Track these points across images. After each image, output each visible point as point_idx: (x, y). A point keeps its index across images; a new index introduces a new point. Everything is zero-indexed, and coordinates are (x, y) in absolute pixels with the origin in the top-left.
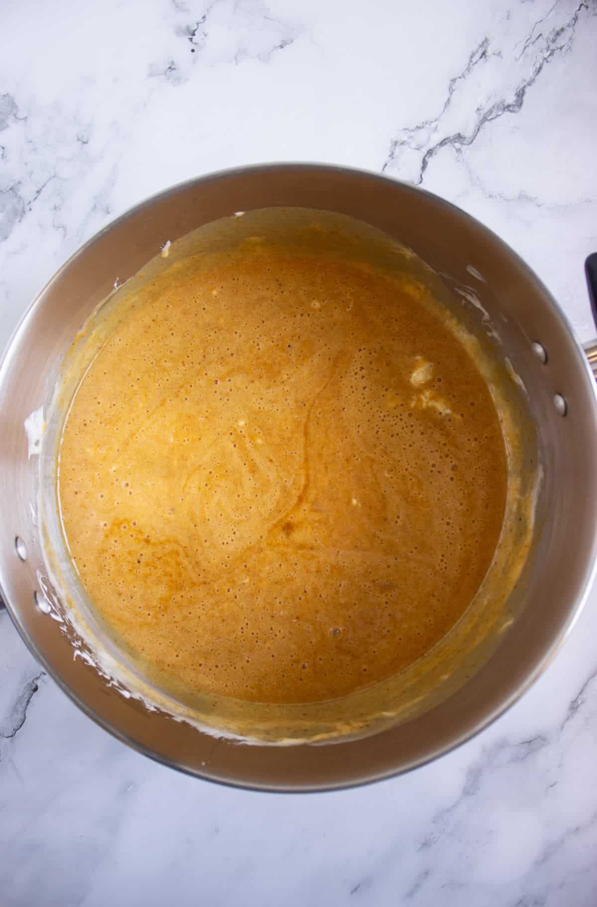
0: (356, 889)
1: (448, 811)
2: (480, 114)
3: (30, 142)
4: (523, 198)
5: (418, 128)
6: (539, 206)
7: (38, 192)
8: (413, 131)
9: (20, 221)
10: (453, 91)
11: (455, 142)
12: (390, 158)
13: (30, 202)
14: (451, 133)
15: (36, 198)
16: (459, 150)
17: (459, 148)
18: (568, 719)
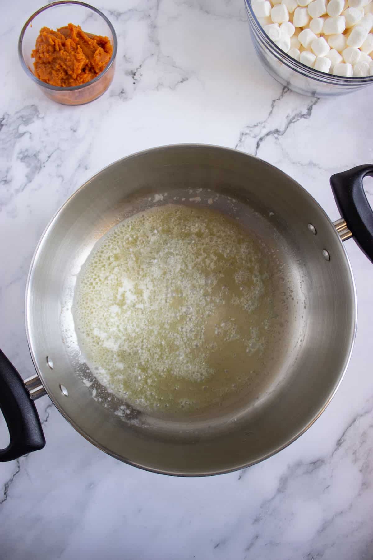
0: (217, 546)
1: (269, 501)
2: (288, 119)
3: (45, 130)
4: (312, 164)
5: (255, 126)
6: (320, 168)
7: (49, 157)
8: (251, 127)
9: (38, 173)
10: (274, 106)
11: (275, 134)
12: (239, 142)
13: (44, 163)
14: (273, 129)
15: (47, 161)
16: (276, 138)
17: (276, 137)
18: (336, 450)
